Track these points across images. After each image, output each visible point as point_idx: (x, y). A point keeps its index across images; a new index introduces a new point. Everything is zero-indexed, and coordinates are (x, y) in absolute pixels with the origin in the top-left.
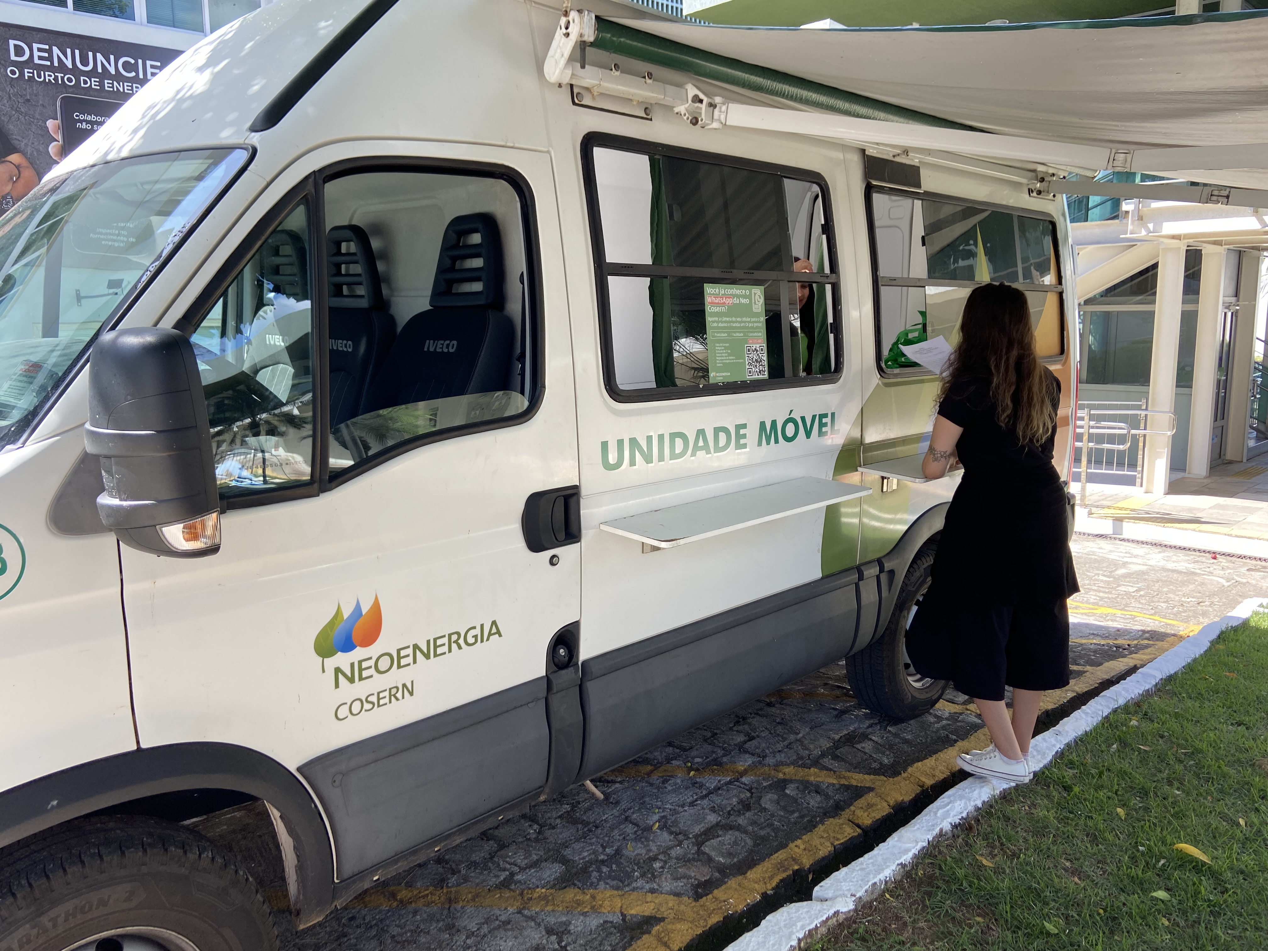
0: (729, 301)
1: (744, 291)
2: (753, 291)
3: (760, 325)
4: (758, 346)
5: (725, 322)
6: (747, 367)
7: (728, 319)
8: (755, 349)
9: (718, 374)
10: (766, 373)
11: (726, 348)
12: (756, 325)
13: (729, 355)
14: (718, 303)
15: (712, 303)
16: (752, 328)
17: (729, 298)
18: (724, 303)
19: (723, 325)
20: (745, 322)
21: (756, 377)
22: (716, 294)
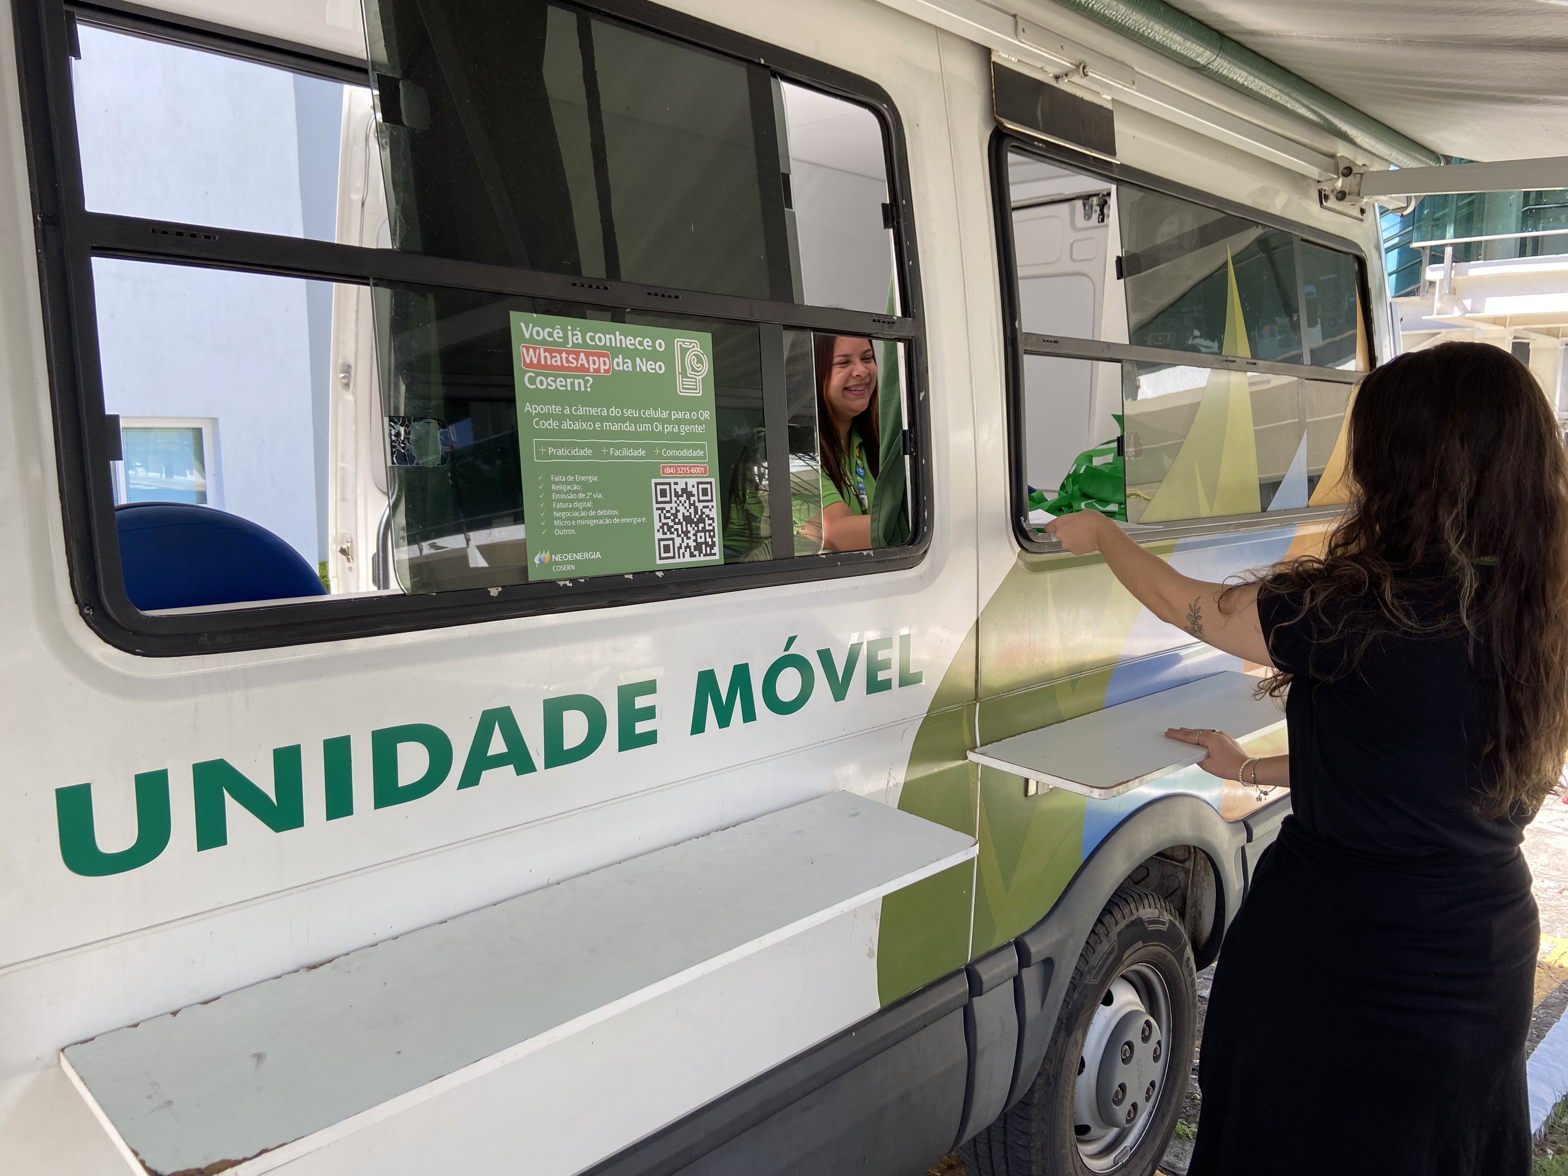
0: (602, 364)
1: (647, 342)
2: (678, 342)
3: (699, 429)
4: (692, 482)
5: (585, 418)
6: (659, 535)
7: (593, 411)
8: (684, 491)
9: (558, 558)
10: (716, 550)
11: (586, 487)
12: (685, 429)
13: (597, 505)
14: (562, 368)
15: (539, 365)
16: (673, 436)
17: (599, 355)
18: (582, 368)
19: (577, 426)
20: (651, 420)
21: (685, 560)
22: (555, 343)
